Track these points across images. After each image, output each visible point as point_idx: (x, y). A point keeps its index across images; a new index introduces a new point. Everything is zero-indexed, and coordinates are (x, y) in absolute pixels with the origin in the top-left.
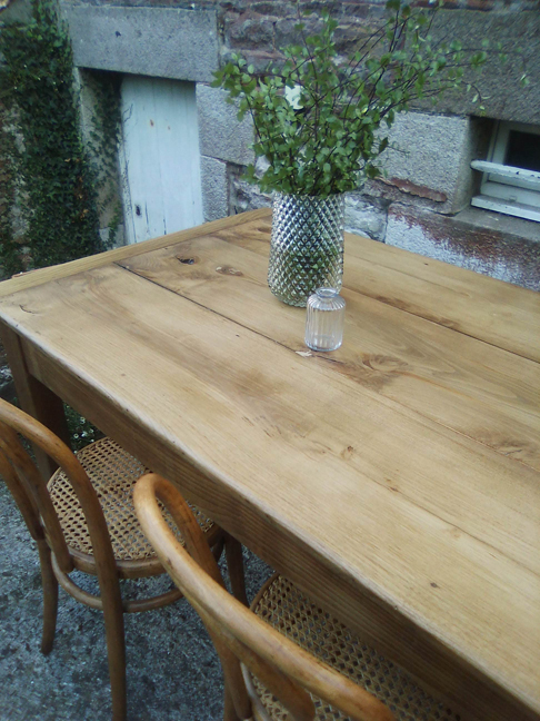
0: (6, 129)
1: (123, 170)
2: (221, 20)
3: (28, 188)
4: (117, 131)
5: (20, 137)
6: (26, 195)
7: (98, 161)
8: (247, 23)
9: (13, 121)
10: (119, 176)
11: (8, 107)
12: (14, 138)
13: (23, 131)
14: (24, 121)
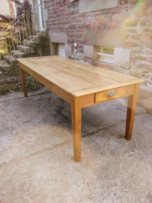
0: (39, 52)
2: (67, 34)
8: (70, 34)
11: (39, 49)
13: (42, 53)
14: (42, 51)
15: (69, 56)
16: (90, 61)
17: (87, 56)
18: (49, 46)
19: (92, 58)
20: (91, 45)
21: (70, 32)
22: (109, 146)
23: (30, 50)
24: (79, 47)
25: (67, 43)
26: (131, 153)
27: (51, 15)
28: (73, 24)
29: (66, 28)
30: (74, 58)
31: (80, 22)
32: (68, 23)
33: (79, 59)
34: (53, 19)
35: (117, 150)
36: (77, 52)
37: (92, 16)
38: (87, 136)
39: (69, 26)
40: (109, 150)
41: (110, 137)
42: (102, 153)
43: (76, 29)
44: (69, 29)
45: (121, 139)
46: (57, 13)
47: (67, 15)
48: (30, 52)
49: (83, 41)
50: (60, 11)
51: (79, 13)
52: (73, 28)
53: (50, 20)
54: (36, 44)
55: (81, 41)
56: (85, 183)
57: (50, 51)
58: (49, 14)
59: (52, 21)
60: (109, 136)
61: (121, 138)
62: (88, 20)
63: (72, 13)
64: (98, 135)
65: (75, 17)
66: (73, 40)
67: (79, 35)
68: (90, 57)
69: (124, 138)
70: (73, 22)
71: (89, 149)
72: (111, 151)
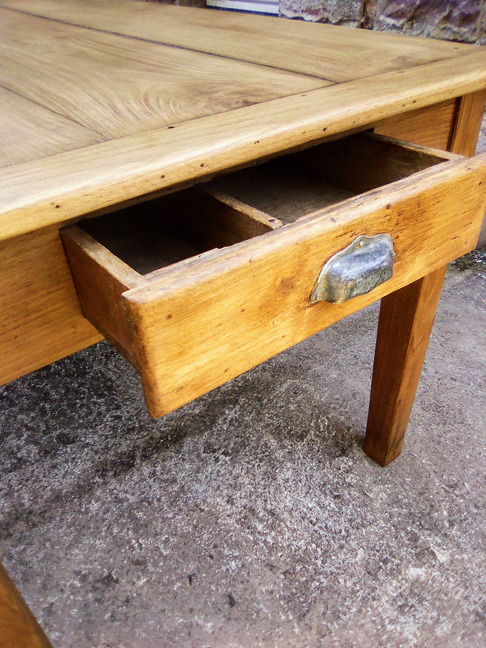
22: (272, 527)
26: (413, 572)
38: (145, 457)
40: (272, 567)
41: (279, 454)
42: (232, 603)
45: (345, 462)
60: (273, 443)
61: (344, 452)
64: (210, 448)
69: (358, 453)
71: (150, 568)
72: (284, 568)
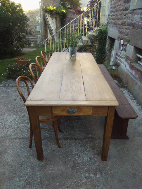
0: (95, 45)
1: (112, 54)
2: (119, 30)
3: (96, 55)
4: (113, 47)
5: (97, 46)
6: (95, 56)
7: (107, 52)
8: (121, 30)
9: (96, 44)
10: (111, 55)
11: (96, 41)
12: (96, 46)
13: (98, 45)
14: (98, 44)
15: (116, 53)
16: (129, 62)
17: (128, 56)
18: (105, 39)
19: (131, 59)
20: (133, 46)
21: (121, 28)
22: (78, 158)
23: (88, 42)
24: (125, 46)
25: (117, 39)
27: (112, 9)
28: (125, 20)
29: (119, 24)
30: (119, 55)
31: (129, 19)
32: (121, 19)
33: (122, 57)
34: (112, 14)
35: (82, 165)
36: (122, 50)
37: (139, 14)
39: (121, 22)
40: (74, 162)
42: (66, 162)
43: (126, 26)
44: (121, 25)
45: (96, 156)
46: (116, 8)
47: (122, 10)
48: (87, 43)
49: (128, 39)
50: (118, 6)
51: (130, 9)
52: (124, 25)
53: (111, 14)
54: (93, 37)
55: (126, 39)
56: (26, 181)
57: (106, 44)
58: (111, 8)
59: (112, 16)
60: (89, 148)
61: (98, 155)
62: (135, 17)
63: (125, 8)
64: (79, 143)
65: (127, 13)
66: (122, 37)
67: (126, 33)
68: (129, 58)
69: (100, 157)
70: (125, 19)
71: (60, 152)
72: (75, 163)
